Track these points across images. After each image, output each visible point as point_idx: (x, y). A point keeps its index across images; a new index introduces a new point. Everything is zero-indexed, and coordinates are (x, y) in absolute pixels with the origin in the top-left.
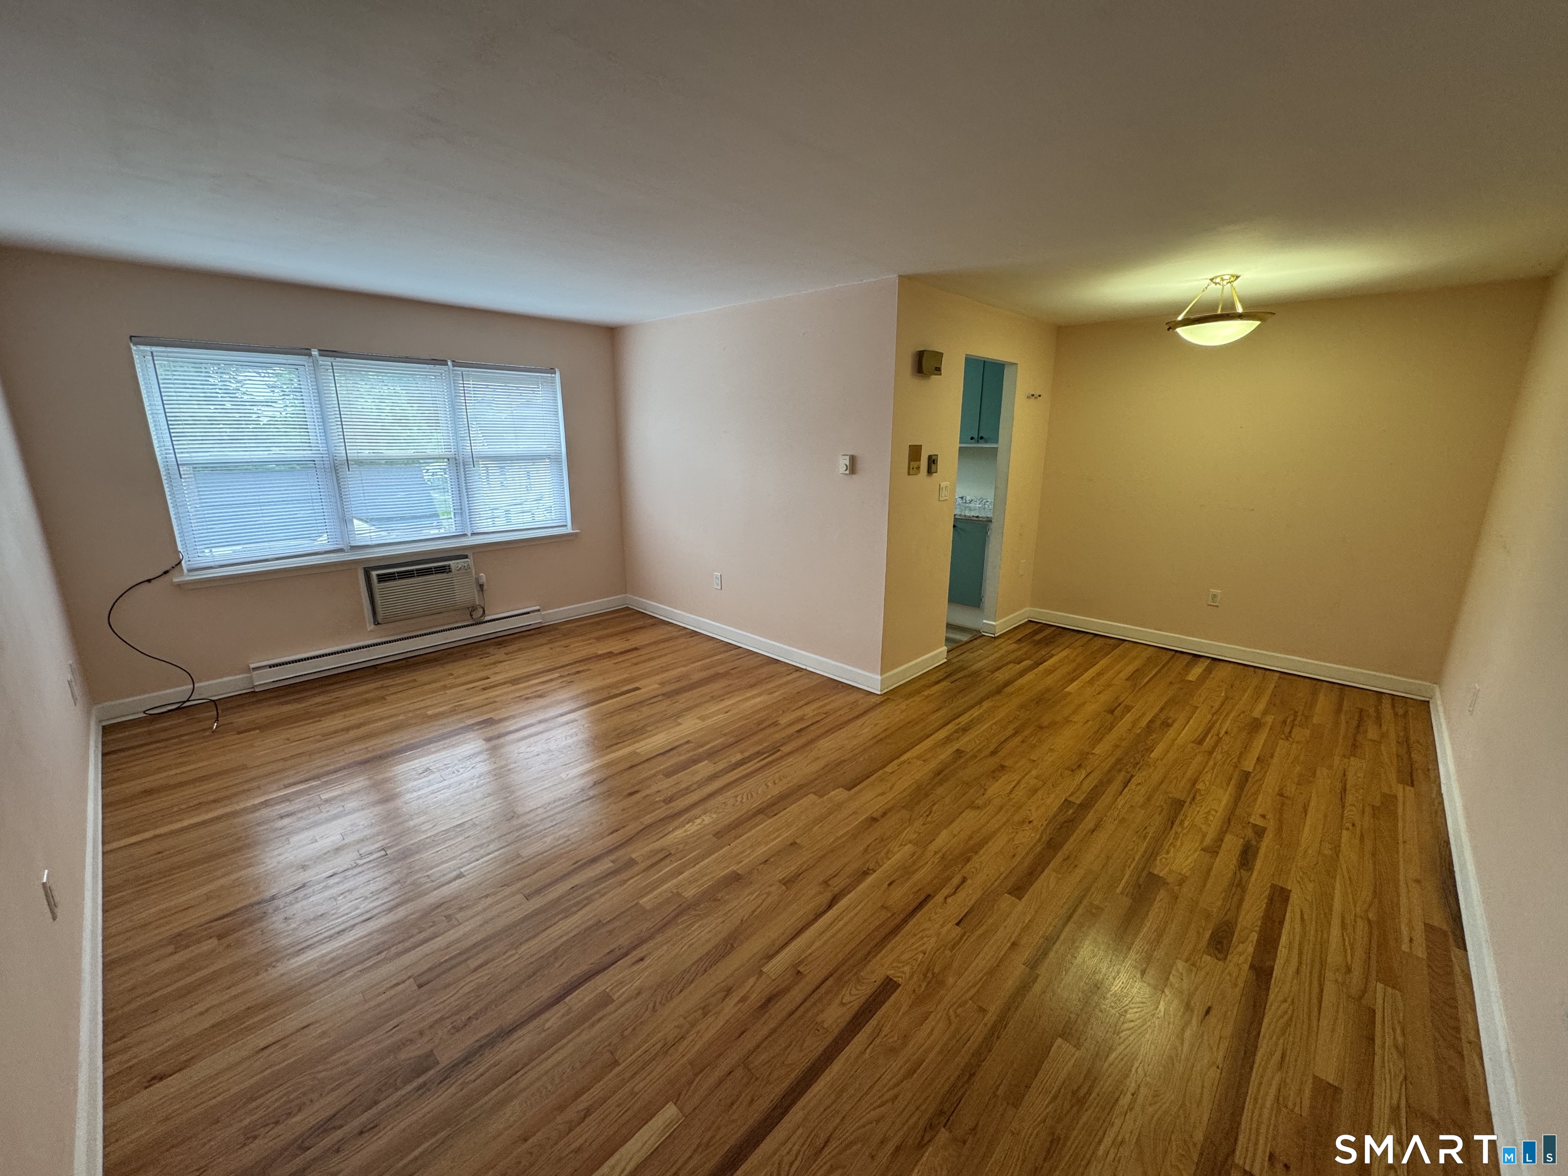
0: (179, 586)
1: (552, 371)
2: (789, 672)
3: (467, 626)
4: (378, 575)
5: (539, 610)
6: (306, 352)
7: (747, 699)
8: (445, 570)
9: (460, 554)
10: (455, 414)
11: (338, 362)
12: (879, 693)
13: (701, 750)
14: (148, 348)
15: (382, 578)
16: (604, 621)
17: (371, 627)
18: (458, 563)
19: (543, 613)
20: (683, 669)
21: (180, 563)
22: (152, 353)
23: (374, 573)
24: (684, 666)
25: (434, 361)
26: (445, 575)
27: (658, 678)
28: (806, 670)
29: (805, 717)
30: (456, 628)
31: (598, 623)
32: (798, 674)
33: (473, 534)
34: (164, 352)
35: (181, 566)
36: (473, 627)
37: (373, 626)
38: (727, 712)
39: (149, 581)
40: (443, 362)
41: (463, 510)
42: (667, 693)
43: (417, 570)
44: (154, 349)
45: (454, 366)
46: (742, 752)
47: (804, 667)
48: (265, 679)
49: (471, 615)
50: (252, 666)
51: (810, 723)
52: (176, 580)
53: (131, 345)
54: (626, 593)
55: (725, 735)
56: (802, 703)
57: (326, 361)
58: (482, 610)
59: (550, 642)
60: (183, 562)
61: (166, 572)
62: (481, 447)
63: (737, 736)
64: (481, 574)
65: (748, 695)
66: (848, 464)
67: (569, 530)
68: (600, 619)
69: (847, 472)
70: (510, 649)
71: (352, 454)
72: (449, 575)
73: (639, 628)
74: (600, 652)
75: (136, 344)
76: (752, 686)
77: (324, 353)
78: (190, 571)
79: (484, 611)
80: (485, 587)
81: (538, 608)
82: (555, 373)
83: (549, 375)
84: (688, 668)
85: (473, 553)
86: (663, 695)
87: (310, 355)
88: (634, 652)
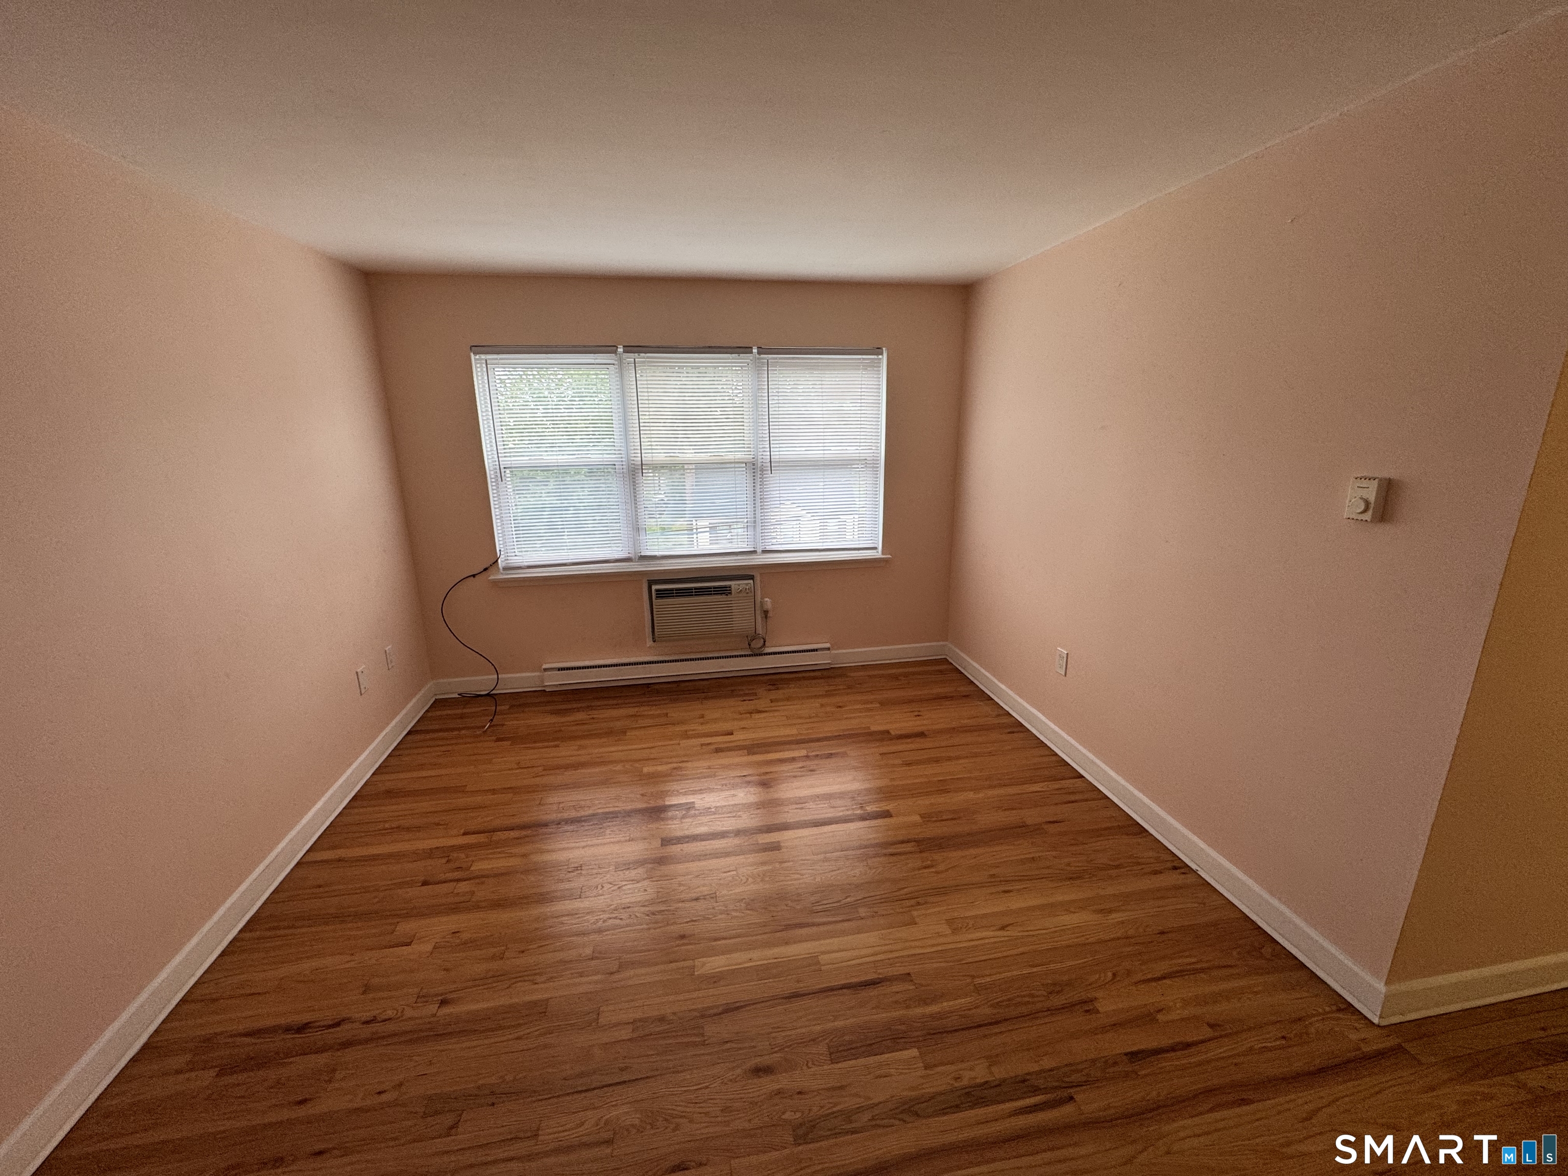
0: (496, 583)
1: (878, 351)
2: (1158, 867)
3: (745, 656)
4: (657, 590)
5: (828, 649)
6: (610, 349)
7: (1051, 909)
8: (725, 591)
9: (745, 574)
10: (757, 411)
11: (641, 358)
12: (1376, 1021)
13: (919, 1011)
14: (483, 356)
15: (661, 594)
16: (906, 675)
17: (649, 643)
18: (739, 585)
19: (833, 652)
20: (971, 795)
21: (497, 561)
22: (486, 361)
23: (654, 587)
24: (975, 790)
25: (738, 349)
26: (724, 596)
27: (924, 803)
28: (1195, 872)
29: (1160, 1017)
30: (733, 657)
31: (896, 677)
32: (1173, 878)
33: (765, 552)
34: (497, 359)
35: (498, 565)
36: (751, 658)
37: (652, 642)
38: (1003, 928)
39: (474, 576)
40: (747, 350)
41: (756, 523)
42: (924, 840)
43: (696, 588)
44: (489, 357)
45: (759, 353)
46: (993, 1060)
47: (1194, 867)
48: (553, 681)
49: (750, 645)
50: (545, 666)
51: (1165, 1042)
52: (492, 577)
53: (472, 354)
54: (946, 640)
55: (978, 989)
56: (1162, 967)
57: (630, 358)
58: (762, 640)
59: (828, 694)
60: (499, 561)
61: (485, 569)
62: (783, 451)
63: (998, 1005)
64: (766, 599)
65: (1059, 898)
66: (1372, 499)
67: (878, 554)
68: (901, 670)
69: (1368, 516)
70: (780, 694)
71: (647, 458)
72: (729, 597)
73: (946, 697)
74: (874, 728)
75: (475, 354)
76: (1074, 877)
77: (629, 349)
78: (505, 569)
79: (765, 642)
80: (770, 614)
81: (828, 645)
82: (882, 354)
83: (876, 357)
84: (981, 795)
85: (761, 574)
86: (918, 842)
87: (615, 352)
88: (918, 740)
